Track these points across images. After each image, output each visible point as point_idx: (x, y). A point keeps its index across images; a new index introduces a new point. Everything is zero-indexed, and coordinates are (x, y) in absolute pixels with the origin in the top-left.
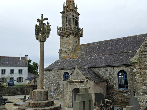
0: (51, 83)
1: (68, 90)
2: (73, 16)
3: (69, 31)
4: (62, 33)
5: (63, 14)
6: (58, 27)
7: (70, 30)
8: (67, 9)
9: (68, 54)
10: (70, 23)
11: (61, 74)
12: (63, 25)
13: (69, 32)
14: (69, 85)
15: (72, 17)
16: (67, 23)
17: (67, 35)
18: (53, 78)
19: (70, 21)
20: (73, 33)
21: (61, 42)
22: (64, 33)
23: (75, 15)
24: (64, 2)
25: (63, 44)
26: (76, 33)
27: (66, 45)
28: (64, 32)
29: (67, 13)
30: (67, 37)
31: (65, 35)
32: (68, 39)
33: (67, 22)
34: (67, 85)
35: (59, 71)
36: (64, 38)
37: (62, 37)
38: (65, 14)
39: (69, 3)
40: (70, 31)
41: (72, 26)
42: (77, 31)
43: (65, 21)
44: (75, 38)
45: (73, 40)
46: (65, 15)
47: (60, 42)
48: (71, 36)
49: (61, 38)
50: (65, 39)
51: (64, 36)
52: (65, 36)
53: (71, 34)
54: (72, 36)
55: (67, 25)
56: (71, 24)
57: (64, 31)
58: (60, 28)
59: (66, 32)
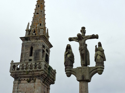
2: (44, 47)
3: (36, 71)
4: (20, 74)
5: (26, 42)
6: (12, 61)
7: (38, 69)
8: (34, 34)
10: (36, 58)
12: (23, 59)
13: (35, 73)
15: (41, 49)
16: (32, 58)
17: (30, 77)
19: (37, 54)
20: (42, 75)
21: (16, 90)
22: (26, 73)
23: (46, 46)
24: (29, 23)
26: (46, 75)
28: (24, 72)
29: (33, 41)
30: (29, 81)
31: (25, 77)
32: (31, 85)
33: (31, 55)
36: (22, 82)
37: (20, 80)
38: (29, 41)
39: (38, 26)
40: (38, 71)
41: (42, 63)
42: (48, 73)
43: (28, 54)
44: (44, 84)
45: (40, 88)
46: (29, 43)
47: (14, 89)
48: (37, 80)
49: (17, 82)
50: (24, 84)
51: (23, 79)
52: (26, 79)
53: (39, 76)
54: (40, 81)
55: (30, 60)
56: (39, 60)
57: (25, 70)
58: (18, 63)
59: (30, 71)
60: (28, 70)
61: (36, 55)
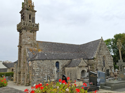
0: (44, 70)
1: (79, 72)
8: (30, 7)
9: (33, 47)
11: (54, 63)
13: (35, 29)
14: (79, 69)
17: (32, 30)
18: (46, 66)
25: (27, 36)
27: (30, 38)
28: (30, 27)
29: (31, 12)
30: (31, 32)
32: (32, 34)
34: (78, 69)
35: (52, 61)
43: (29, 18)
46: (28, 12)
51: (28, 30)
59: (33, 28)
60: (32, 27)
61: (33, 20)
